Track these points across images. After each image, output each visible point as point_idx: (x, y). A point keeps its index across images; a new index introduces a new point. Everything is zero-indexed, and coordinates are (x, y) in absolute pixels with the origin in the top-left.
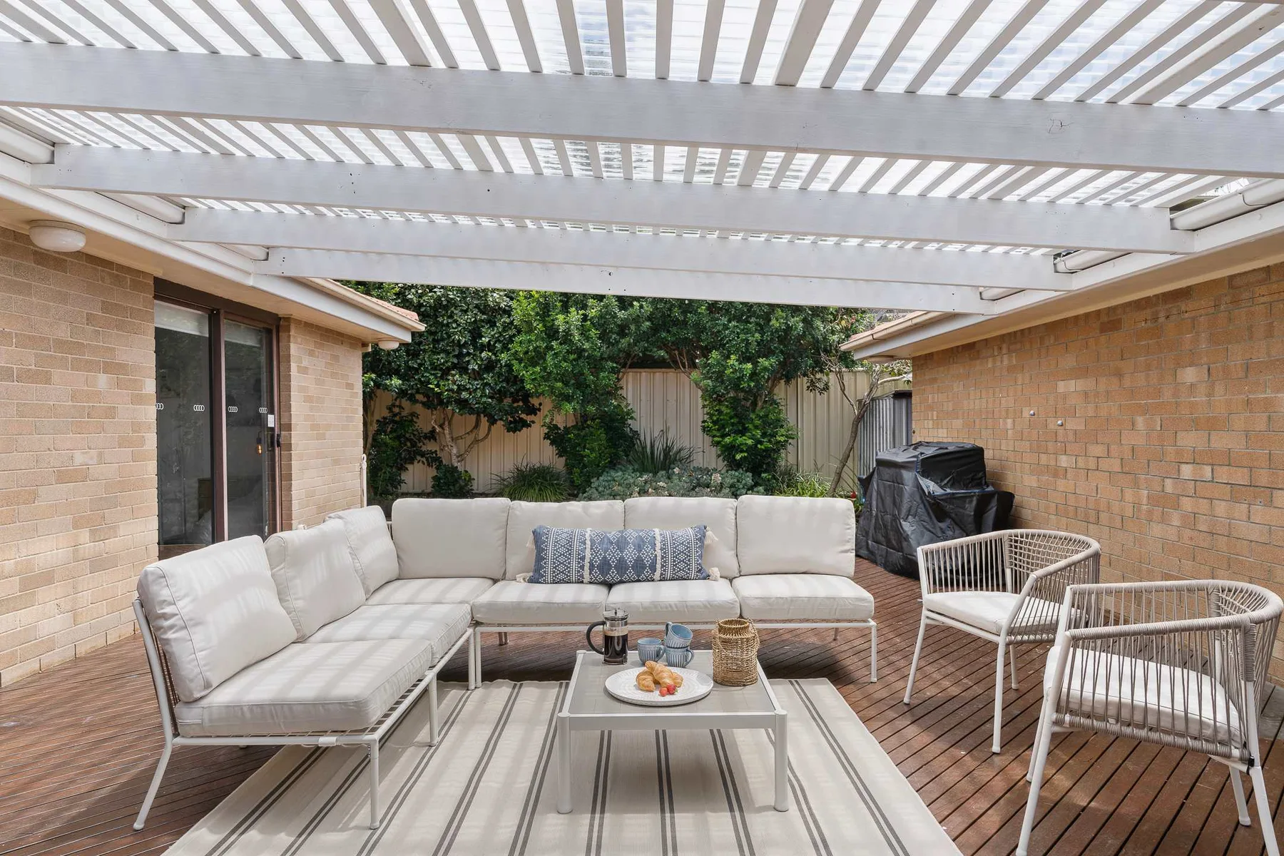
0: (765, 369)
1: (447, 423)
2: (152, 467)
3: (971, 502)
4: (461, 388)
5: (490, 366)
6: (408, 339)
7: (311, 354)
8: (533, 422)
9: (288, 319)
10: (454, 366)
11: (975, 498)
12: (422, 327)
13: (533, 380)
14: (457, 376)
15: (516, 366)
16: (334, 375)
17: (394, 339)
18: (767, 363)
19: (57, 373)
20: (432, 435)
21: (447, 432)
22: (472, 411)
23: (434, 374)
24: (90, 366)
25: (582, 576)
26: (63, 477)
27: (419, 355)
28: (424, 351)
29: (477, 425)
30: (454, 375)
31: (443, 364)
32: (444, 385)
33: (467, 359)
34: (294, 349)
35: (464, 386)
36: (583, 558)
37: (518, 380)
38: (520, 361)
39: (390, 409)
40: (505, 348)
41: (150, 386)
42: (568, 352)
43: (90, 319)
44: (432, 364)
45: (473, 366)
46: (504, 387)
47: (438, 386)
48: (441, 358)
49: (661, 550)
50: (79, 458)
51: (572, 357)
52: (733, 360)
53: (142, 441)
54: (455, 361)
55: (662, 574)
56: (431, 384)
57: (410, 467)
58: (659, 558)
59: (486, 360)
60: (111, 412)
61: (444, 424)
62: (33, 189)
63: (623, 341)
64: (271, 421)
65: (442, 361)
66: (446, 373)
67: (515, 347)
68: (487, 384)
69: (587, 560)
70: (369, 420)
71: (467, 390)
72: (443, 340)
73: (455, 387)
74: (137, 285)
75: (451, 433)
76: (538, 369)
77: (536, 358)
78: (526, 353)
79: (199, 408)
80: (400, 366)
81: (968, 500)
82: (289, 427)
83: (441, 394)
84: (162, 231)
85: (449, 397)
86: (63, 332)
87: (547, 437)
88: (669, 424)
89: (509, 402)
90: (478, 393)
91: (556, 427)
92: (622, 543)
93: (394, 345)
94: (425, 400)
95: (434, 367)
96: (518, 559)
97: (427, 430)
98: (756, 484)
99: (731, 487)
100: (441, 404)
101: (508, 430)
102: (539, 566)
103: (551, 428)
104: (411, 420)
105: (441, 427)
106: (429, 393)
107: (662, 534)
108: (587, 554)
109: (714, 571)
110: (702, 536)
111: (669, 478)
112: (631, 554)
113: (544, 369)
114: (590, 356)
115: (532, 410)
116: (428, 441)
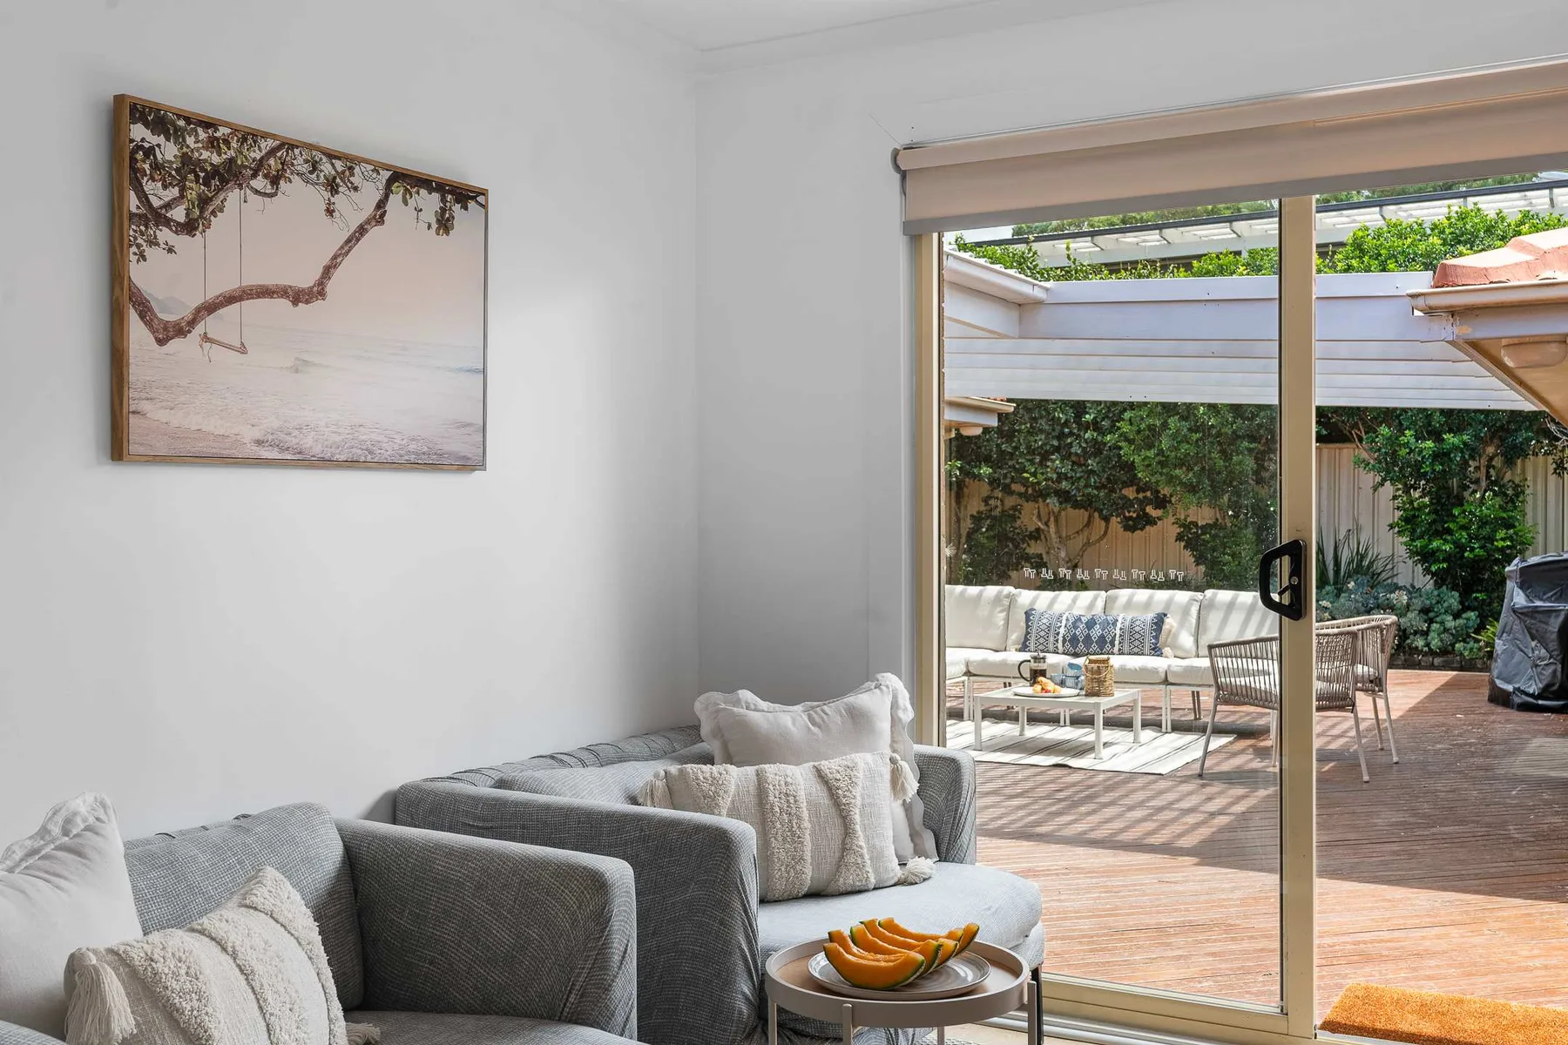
1: (1052, 519)
3: (1557, 616)
4: (1061, 477)
5: (1097, 448)
6: (993, 422)
8: (1159, 519)
10: (1057, 449)
11: (1563, 613)
12: (1010, 408)
13: (1148, 466)
14: (1057, 462)
15: (1126, 449)
17: (976, 425)
18: (1456, 440)
20: (1036, 535)
21: (1052, 529)
22: (1077, 505)
23: (1029, 460)
25: (1057, 647)
27: (1015, 436)
28: (1019, 431)
29: (1088, 524)
30: (1053, 461)
31: (1041, 447)
32: (1042, 474)
33: (1069, 441)
35: (1065, 474)
36: (1058, 634)
37: (1131, 467)
38: (1131, 442)
39: (986, 500)
40: (1113, 429)
42: (1191, 430)
44: (1028, 447)
45: (1076, 449)
46: (1114, 476)
47: (1034, 475)
48: (1040, 440)
49: (1121, 629)
51: (1196, 436)
52: (1409, 437)
54: (1055, 443)
55: (1120, 650)
56: (1027, 472)
57: (1014, 575)
58: (1118, 636)
59: (1090, 442)
61: (1049, 520)
65: (1040, 443)
66: (1045, 457)
67: (1125, 427)
68: (1092, 472)
69: (1061, 635)
70: (961, 515)
71: (1067, 478)
72: (1041, 417)
73: (1055, 476)
75: (1058, 532)
76: (1151, 453)
77: (1149, 439)
78: (1139, 432)
80: (991, 450)
81: (1554, 614)
83: (1039, 483)
85: (1048, 488)
87: (1179, 538)
88: (1361, 522)
89: (1130, 493)
90: (1082, 483)
91: (1195, 524)
92: (1091, 624)
93: (978, 431)
94: (1023, 490)
95: (1031, 451)
96: (1016, 635)
97: (1032, 528)
98: (1465, 609)
99: (1425, 611)
100: (1041, 495)
101: (1127, 528)
102: (1026, 639)
103: (1186, 526)
104: (1012, 515)
105: (1046, 524)
106: (1025, 483)
107: (1123, 618)
108: (1062, 631)
109: (1167, 651)
110: (1159, 621)
111: (1338, 596)
112: (1096, 632)
113: (1161, 452)
114: (1219, 434)
115: (1160, 502)
116: (1035, 542)
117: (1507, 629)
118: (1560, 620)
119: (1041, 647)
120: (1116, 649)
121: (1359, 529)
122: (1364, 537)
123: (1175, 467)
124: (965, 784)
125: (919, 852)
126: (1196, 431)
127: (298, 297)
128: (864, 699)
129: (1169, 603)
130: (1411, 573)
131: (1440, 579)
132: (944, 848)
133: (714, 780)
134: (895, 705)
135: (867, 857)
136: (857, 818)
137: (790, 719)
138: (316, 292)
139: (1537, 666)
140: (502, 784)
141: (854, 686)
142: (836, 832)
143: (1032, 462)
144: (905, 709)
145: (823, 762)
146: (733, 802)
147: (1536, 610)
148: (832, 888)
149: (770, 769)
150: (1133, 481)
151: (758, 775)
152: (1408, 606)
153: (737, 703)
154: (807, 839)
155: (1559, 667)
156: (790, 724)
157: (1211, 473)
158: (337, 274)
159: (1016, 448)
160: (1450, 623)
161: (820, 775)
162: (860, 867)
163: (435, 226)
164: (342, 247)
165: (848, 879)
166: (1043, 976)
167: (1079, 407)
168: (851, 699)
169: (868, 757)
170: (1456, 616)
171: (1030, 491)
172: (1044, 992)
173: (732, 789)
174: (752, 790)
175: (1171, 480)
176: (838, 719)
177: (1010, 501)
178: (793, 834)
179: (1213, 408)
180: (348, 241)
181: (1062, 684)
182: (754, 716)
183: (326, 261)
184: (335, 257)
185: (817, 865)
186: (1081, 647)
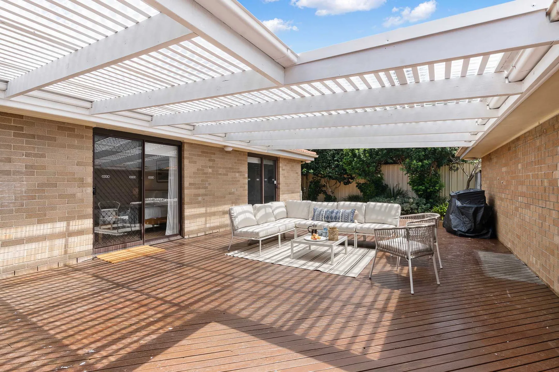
0: (427, 164)
1: (328, 182)
2: (247, 192)
3: (472, 209)
4: (329, 172)
5: (337, 166)
6: (313, 160)
7: (286, 165)
8: (352, 182)
9: (279, 158)
10: (329, 166)
11: (474, 208)
12: (317, 156)
13: (350, 169)
14: (329, 169)
15: (344, 166)
16: (292, 170)
17: (310, 160)
18: (427, 162)
19: (229, 173)
20: (324, 186)
21: (328, 185)
22: (333, 179)
24: (235, 172)
25: (323, 219)
26: (230, 194)
28: (320, 162)
29: (336, 183)
31: (325, 166)
32: (325, 172)
33: (331, 164)
34: (281, 165)
37: (345, 170)
38: (346, 164)
39: (313, 178)
40: (342, 161)
41: (247, 175)
42: (360, 161)
43: (235, 163)
45: (333, 166)
46: (342, 172)
47: (323, 172)
48: (324, 164)
49: (341, 214)
50: (233, 190)
51: (361, 163)
52: (415, 162)
53: (245, 187)
56: (321, 171)
57: (320, 195)
58: (340, 216)
59: (336, 164)
60: (239, 181)
62: (223, 141)
63: (377, 157)
64: (275, 182)
66: (326, 168)
67: (344, 160)
68: (337, 171)
69: (324, 216)
71: (331, 173)
72: (325, 159)
74: (244, 155)
76: (350, 166)
77: (350, 163)
78: (347, 162)
79: (258, 180)
80: (313, 166)
81: (471, 208)
82: (279, 184)
83: (324, 174)
84: (246, 144)
85: (326, 175)
86: (230, 166)
87: (357, 186)
88: (400, 182)
89: (345, 176)
90: (334, 174)
91: (360, 183)
92: (332, 212)
93: (310, 162)
94: (321, 176)
95: (323, 167)
96: (311, 215)
97: (323, 184)
99: (417, 203)
100: (324, 177)
101: (345, 184)
102: (314, 217)
103: (358, 184)
104: (319, 182)
105: (326, 183)
106: (321, 174)
107: (342, 211)
108: (324, 214)
109: (356, 221)
110: (353, 212)
111: (395, 200)
112: (334, 215)
113: (352, 166)
114: (366, 162)
115: (353, 178)
116: (323, 188)
117: (454, 212)
118: (473, 210)
119: (318, 219)
120: (340, 220)
121: (399, 184)
122: (400, 186)
123: (356, 170)
129: (356, 206)
130: (412, 194)
139: (465, 223)
143: (323, 169)
147: (465, 207)
150: (346, 173)
152: (413, 202)
155: (473, 224)
159: (319, 166)
160: (424, 207)
170: (425, 205)
171: (323, 176)
175: (355, 173)
177: (319, 178)
181: (321, 235)
186: (329, 220)
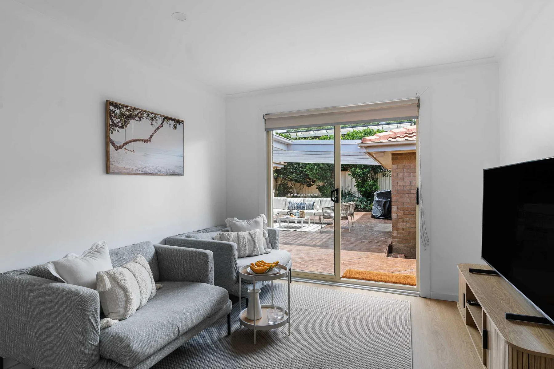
0: (366, 172)
1: (294, 185)
4: (296, 177)
5: (302, 172)
6: (283, 167)
8: (313, 185)
10: (295, 172)
11: (384, 202)
12: (286, 164)
13: (311, 175)
14: (295, 174)
15: (307, 172)
17: (279, 167)
18: (366, 170)
20: (291, 188)
21: (294, 187)
22: (298, 182)
25: (295, 209)
28: (288, 168)
29: (301, 186)
32: (292, 176)
33: (297, 170)
37: (308, 175)
38: (308, 170)
39: (281, 181)
40: (305, 168)
44: (289, 171)
45: (298, 172)
46: (305, 177)
47: (290, 176)
52: (358, 170)
58: (306, 206)
59: (301, 170)
65: (291, 171)
66: (292, 173)
67: (307, 168)
68: (301, 176)
70: (277, 184)
73: (294, 177)
76: (312, 172)
78: (309, 169)
80: (282, 172)
81: (382, 201)
83: (291, 178)
85: (293, 179)
87: (317, 188)
89: (308, 180)
90: (299, 178)
91: (320, 185)
92: (301, 204)
93: (280, 168)
94: (288, 179)
96: (287, 207)
97: (290, 186)
98: (367, 201)
99: (360, 201)
101: (308, 186)
102: (289, 207)
103: (318, 186)
104: (286, 184)
105: (292, 186)
106: (289, 178)
107: (307, 203)
108: (295, 206)
109: (315, 209)
110: (313, 204)
111: (345, 199)
112: (302, 206)
113: (313, 172)
114: (324, 169)
115: (314, 182)
116: (290, 189)
117: (375, 204)
118: (383, 203)
119: (292, 209)
120: (305, 209)
121: (349, 186)
122: (350, 188)
123: (316, 175)
124: (277, 235)
125: (268, 248)
126: (320, 168)
127: (145, 141)
128: (258, 219)
129: (315, 201)
130: (358, 195)
131: (363, 195)
132: (273, 247)
133: (229, 235)
134: (264, 220)
135: (258, 249)
136: (257, 241)
137: (244, 223)
138: (149, 140)
139: (379, 211)
140: (187, 237)
141: (256, 217)
142: (252, 244)
143: (290, 174)
144: (266, 221)
145: (250, 231)
146: (233, 239)
147: (379, 201)
148: (252, 255)
149: (240, 233)
150: (309, 178)
151: (237, 234)
152: (358, 200)
153: (234, 220)
154: (247, 246)
155: (383, 211)
156: (244, 224)
157: (322, 176)
158: (153, 137)
159: (287, 172)
160: (365, 203)
161: (249, 233)
162: (257, 251)
163: (173, 128)
164: (154, 132)
165: (255, 253)
166: (291, 270)
167: (299, 164)
168: (256, 219)
169: (259, 230)
170: (366, 202)
171: (290, 180)
172: (292, 273)
173: (233, 237)
174: (236, 237)
175: (315, 177)
176: (253, 223)
177: (286, 181)
178: (244, 245)
179: (323, 164)
180: (156, 130)
181: (296, 215)
182: (237, 223)
183: (151, 134)
184: (153, 134)
185: (249, 251)
186: (299, 209)
